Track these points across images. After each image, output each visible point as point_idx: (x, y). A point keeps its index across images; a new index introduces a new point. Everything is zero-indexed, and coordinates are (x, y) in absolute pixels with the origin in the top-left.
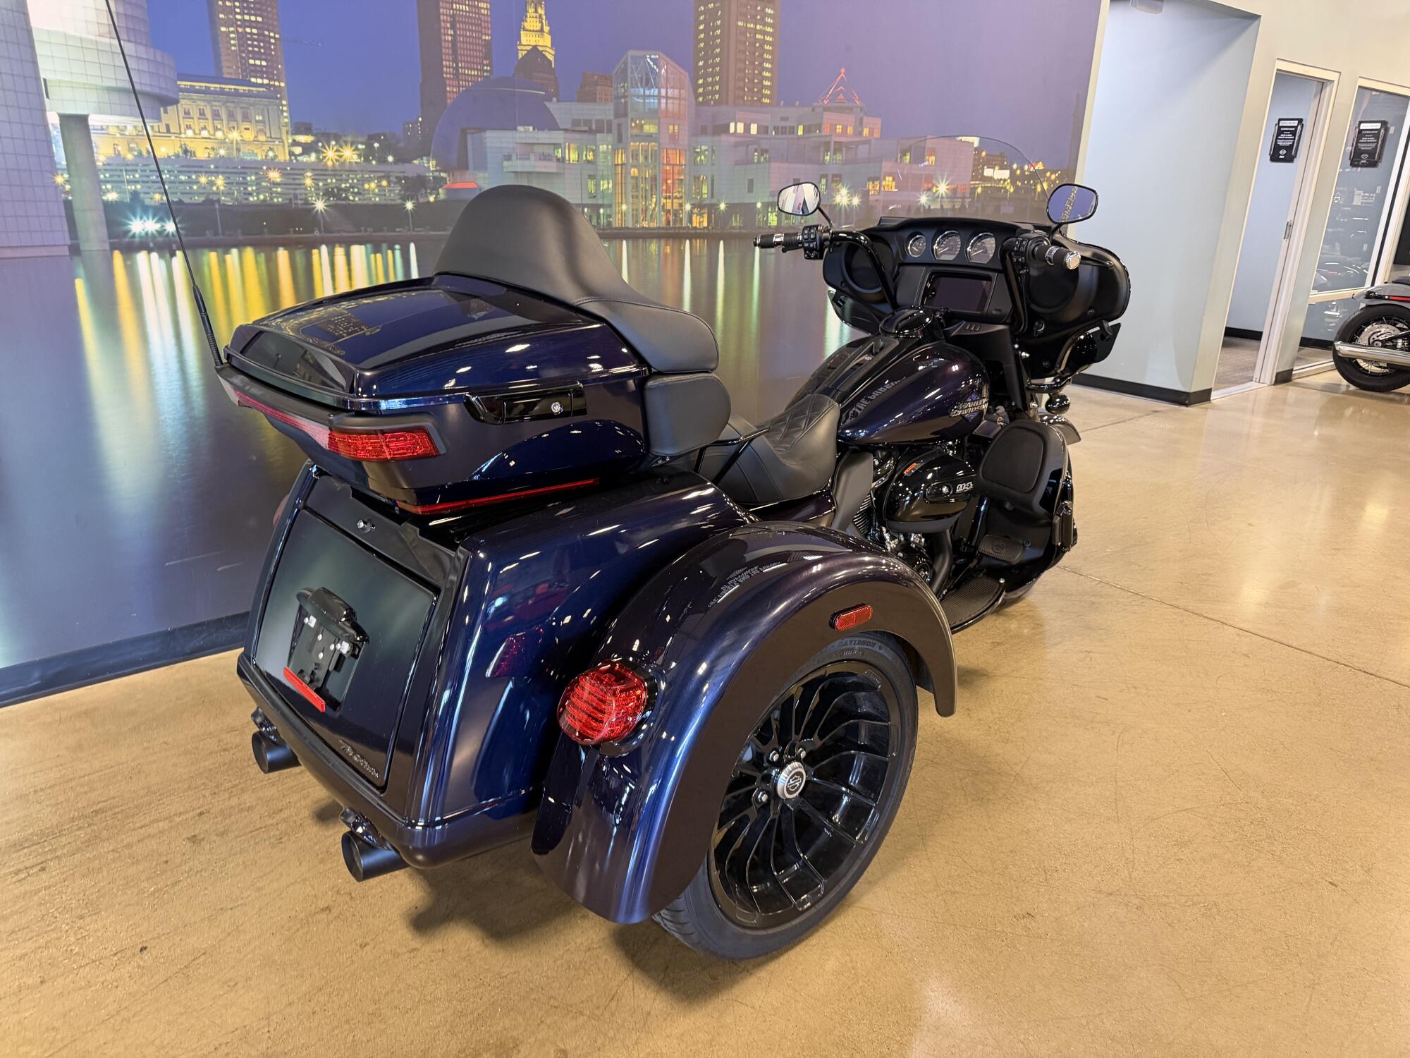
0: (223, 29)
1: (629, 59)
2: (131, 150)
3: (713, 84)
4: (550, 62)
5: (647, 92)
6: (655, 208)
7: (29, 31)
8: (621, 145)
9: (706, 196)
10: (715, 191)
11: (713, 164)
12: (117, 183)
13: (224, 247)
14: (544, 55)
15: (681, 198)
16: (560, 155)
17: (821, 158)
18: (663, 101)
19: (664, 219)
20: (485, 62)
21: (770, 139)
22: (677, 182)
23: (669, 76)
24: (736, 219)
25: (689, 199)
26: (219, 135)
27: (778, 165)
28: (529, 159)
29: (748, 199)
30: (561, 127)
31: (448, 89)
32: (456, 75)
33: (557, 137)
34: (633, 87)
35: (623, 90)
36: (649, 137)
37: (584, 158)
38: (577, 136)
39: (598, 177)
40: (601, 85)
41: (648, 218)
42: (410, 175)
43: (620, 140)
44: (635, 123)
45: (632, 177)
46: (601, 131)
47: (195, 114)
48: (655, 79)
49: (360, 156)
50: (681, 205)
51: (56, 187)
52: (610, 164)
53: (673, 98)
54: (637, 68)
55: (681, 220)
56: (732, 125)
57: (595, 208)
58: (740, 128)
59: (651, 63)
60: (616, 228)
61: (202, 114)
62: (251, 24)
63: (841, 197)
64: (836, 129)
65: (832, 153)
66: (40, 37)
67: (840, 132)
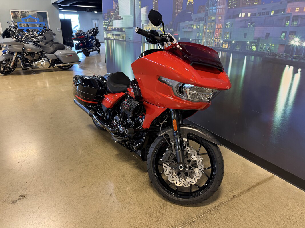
2: (146, 29)
3: (234, 1)
4: (192, 4)
5: (214, 8)
6: (212, 41)
9: (228, 38)
10: (231, 37)
11: (232, 28)
15: (220, 38)
16: (192, 27)
17: (284, 24)
18: (218, 10)
19: (214, 44)
20: (181, 7)
21: (256, 18)
22: (219, 34)
23: (221, 2)
24: (238, 47)
25: (222, 39)
26: (152, 26)
27: (259, 27)
28: (186, 28)
29: (244, 40)
30: (193, 20)
31: (176, 14)
32: (177, 11)
33: (192, 23)
34: (210, 7)
35: (207, 8)
36: (213, 21)
37: (197, 28)
38: (196, 22)
39: (199, 32)
40: (202, 8)
41: (210, 44)
43: (205, 23)
44: (210, 17)
45: (207, 32)
46: (201, 20)
48: (216, 4)
50: (220, 41)
52: (202, 29)
53: (221, 8)
54: (211, 2)
55: (219, 45)
56: (240, 14)
57: (198, 40)
58: (243, 15)
62: (156, 8)
63: (295, 41)
64: (295, 10)
65: (291, 21)
66: (142, 14)
67: (298, 11)
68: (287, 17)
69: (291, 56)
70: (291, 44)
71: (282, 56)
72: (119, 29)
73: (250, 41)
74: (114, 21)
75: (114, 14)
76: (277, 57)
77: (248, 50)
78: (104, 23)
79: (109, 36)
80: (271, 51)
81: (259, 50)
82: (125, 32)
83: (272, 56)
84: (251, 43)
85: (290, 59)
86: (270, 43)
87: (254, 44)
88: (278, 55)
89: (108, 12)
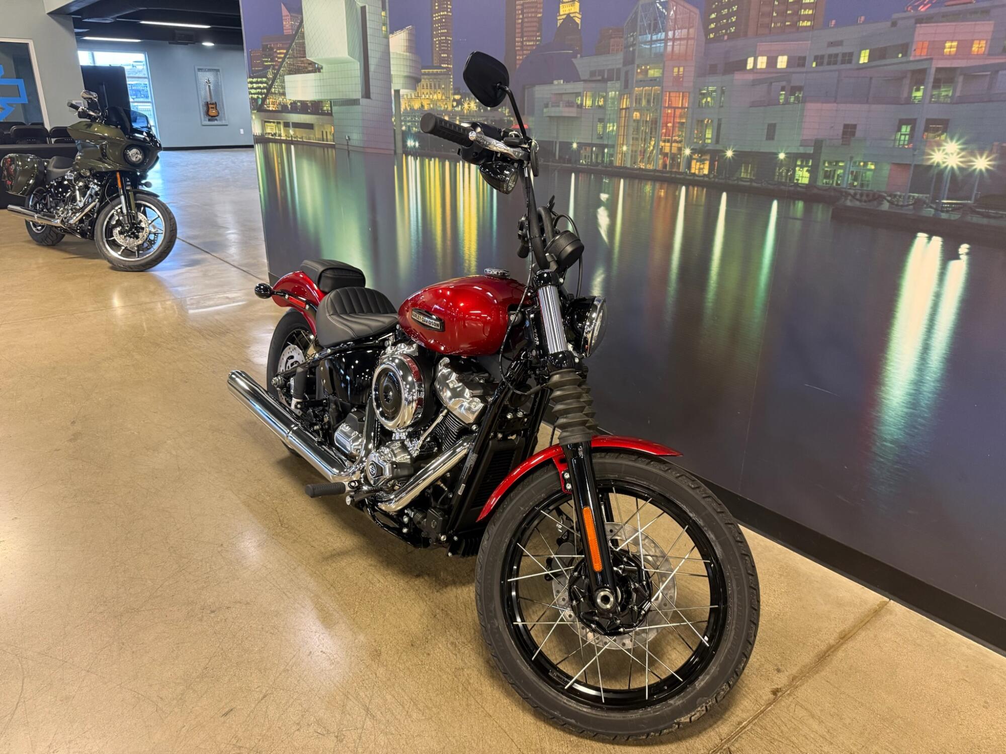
0: (435, 40)
1: (640, 8)
2: (409, 105)
3: (728, 16)
4: (578, 24)
5: (654, 37)
6: (653, 150)
7: (389, 53)
8: (626, 90)
9: (709, 141)
10: (721, 136)
11: (722, 106)
12: (405, 121)
13: (430, 157)
14: (575, 21)
15: (680, 142)
16: (579, 102)
17: (905, 95)
18: (670, 43)
19: (661, 162)
20: (538, 34)
21: (806, 72)
22: (677, 125)
23: (678, 17)
24: (746, 170)
25: (689, 144)
26: (431, 96)
27: (818, 106)
28: (558, 106)
29: (766, 147)
30: (582, 78)
31: (517, 58)
32: (522, 46)
33: (578, 87)
34: (640, 35)
35: (632, 39)
36: (653, 81)
37: (597, 104)
38: (593, 85)
39: (606, 120)
40: (614, 38)
41: (646, 159)
42: (497, 118)
43: (626, 86)
44: (641, 69)
45: (634, 120)
46: (610, 81)
47: (425, 87)
48: (663, 23)
49: (476, 106)
50: (680, 149)
51: (392, 123)
52: (616, 108)
53: (680, 39)
54: (646, 15)
55: (679, 164)
56: (750, 61)
57: (602, 147)
58: (762, 62)
59: (660, 7)
60: (616, 167)
61: (427, 86)
62: (443, 34)
63: (946, 154)
64: (944, 48)
65: (930, 85)
66: (392, 56)
67: (953, 53)
68: (914, 72)
69: (932, 203)
70: (932, 161)
71: (901, 203)
72: (309, 105)
73: (787, 152)
74: (287, 78)
75: (286, 54)
76: (886, 206)
77: (784, 180)
78: (250, 85)
79: (271, 129)
80: (862, 185)
81: (822, 182)
82: (330, 114)
83: (865, 202)
84: (793, 158)
85: (929, 212)
86: (858, 159)
87: (802, 162)
88: (889, 198)
89: (265, 48)
